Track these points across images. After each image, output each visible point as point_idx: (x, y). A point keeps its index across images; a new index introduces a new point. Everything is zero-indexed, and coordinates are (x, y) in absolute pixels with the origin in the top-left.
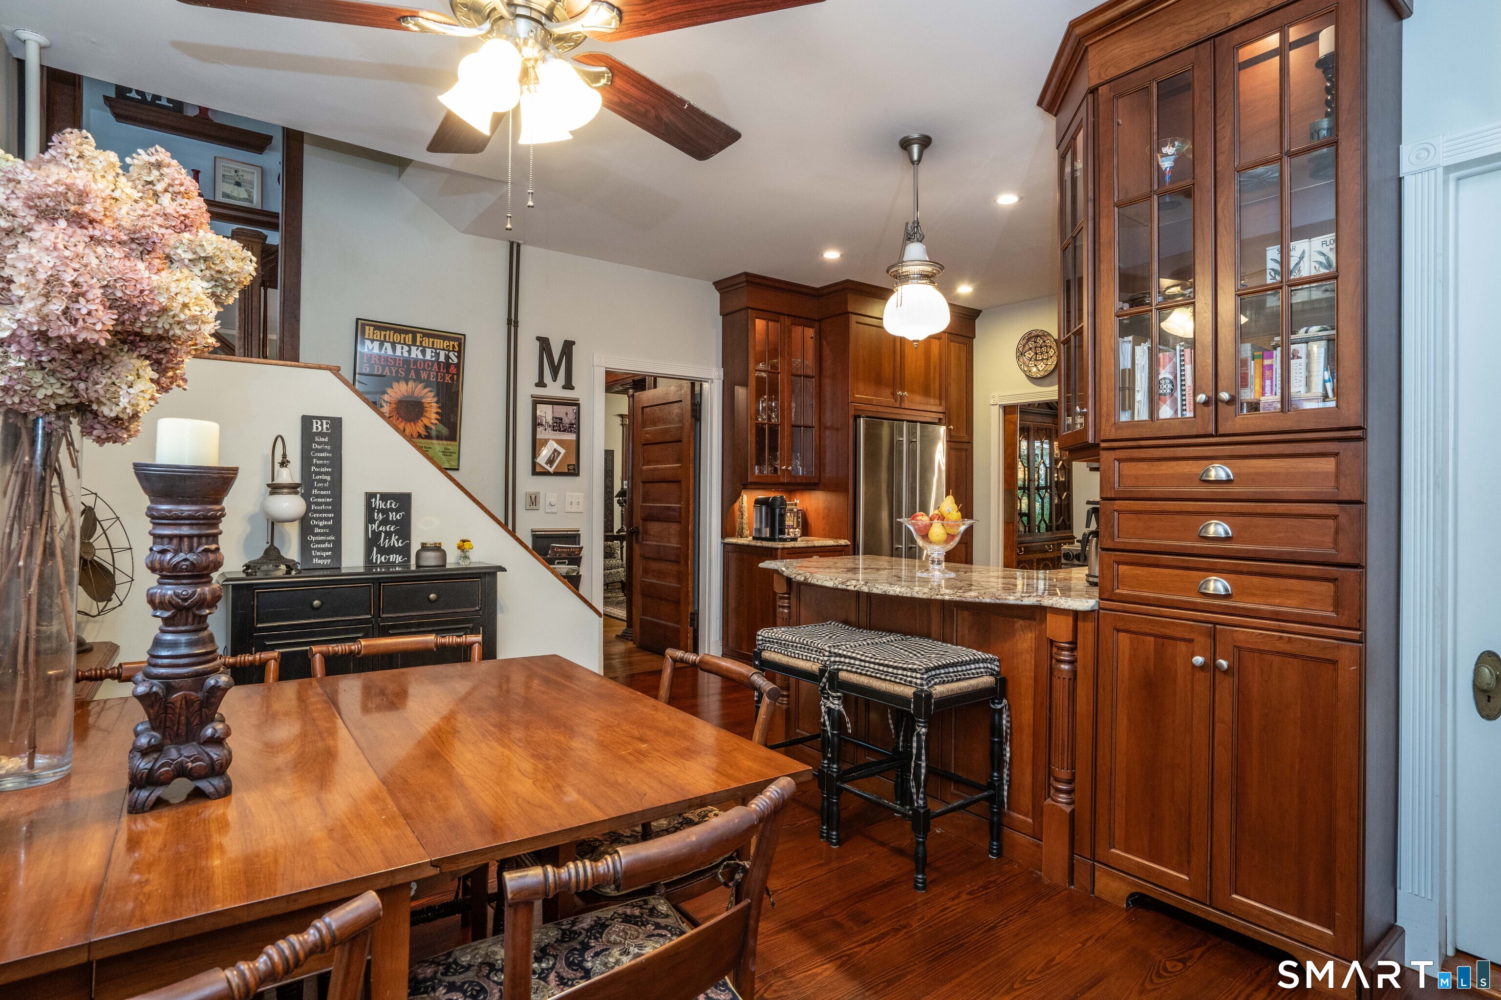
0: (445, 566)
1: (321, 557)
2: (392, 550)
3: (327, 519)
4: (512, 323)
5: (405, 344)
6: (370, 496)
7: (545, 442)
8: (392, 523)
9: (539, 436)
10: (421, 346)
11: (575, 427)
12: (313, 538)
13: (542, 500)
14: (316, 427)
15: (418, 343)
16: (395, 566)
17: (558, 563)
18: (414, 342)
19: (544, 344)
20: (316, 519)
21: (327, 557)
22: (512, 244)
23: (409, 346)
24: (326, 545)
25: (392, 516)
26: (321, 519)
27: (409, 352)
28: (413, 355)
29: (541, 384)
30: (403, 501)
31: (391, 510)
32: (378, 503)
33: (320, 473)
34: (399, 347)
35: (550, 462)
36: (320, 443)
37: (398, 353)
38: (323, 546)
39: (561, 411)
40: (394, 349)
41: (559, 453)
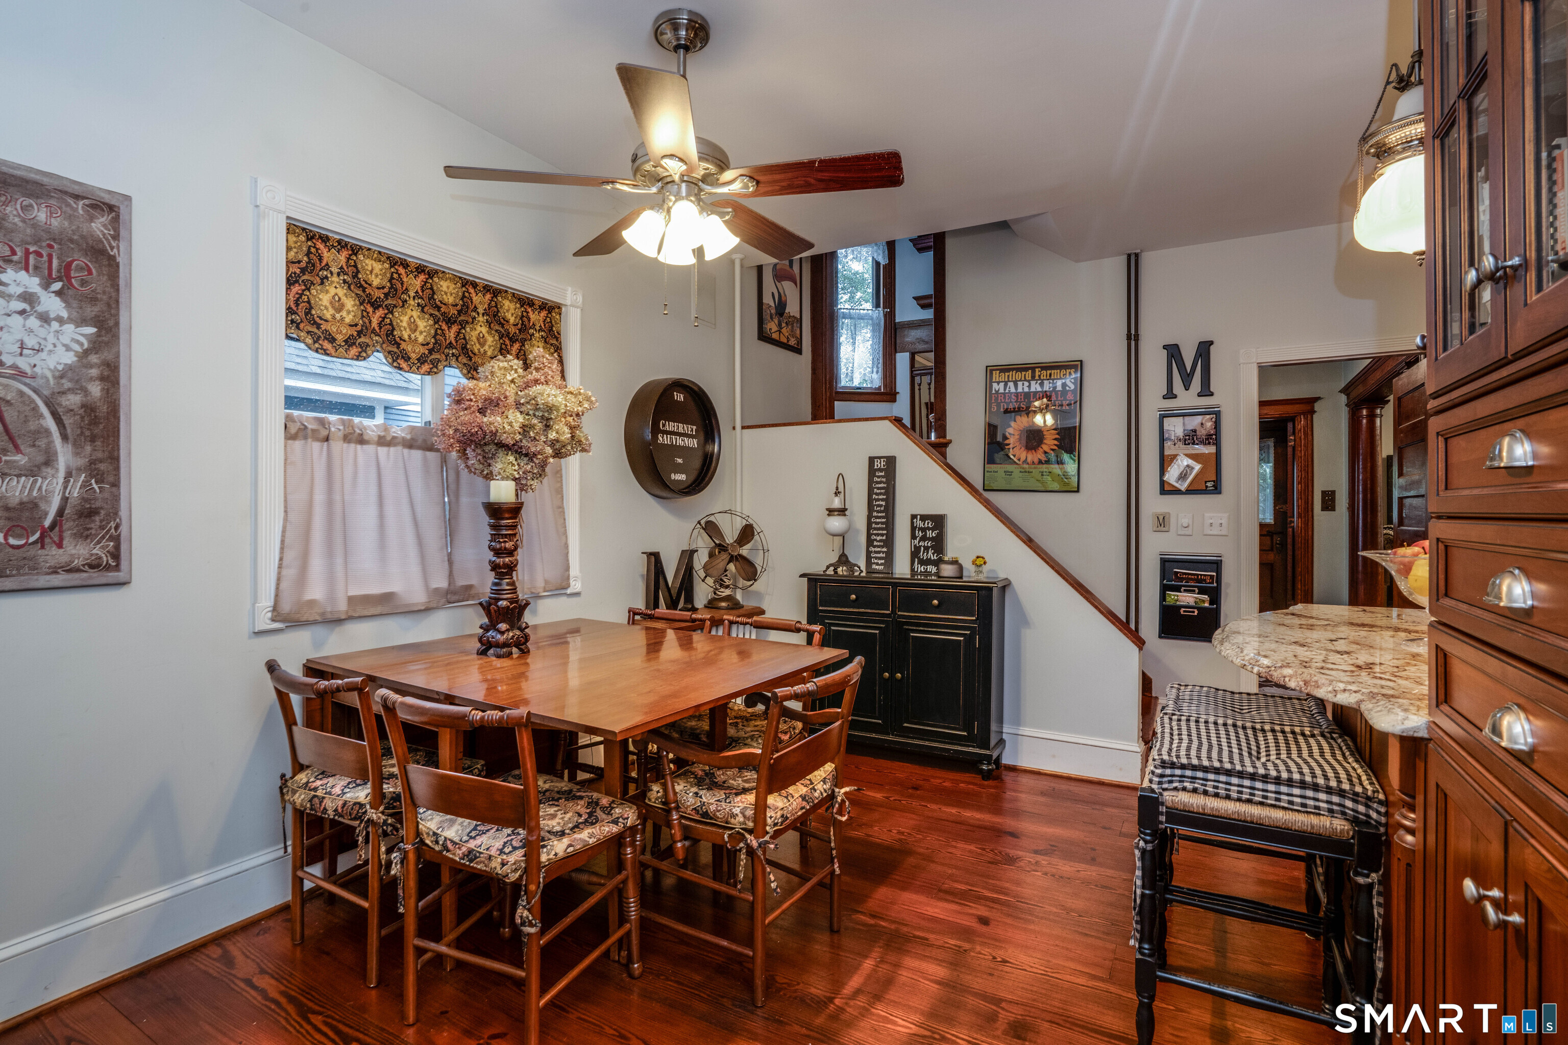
0: (961, 577)
1: (877, 564)
2: (928, 562)
3: (882, 535)
4: (1133, 337)
5: (1025, 380)
6: (914, 517)
7: (1174, 457)
8: (929, 539)
9: (1167, 453)
10: (1040, 379)
11: (1214, 438)
12: (873, 549)
13: (1173, 521)
14: (878, 464)
15: (1037, 378)
16: (931, 575)
17: (1185, 591)
18: (1033, 378)
19: (1173, 352)
20: (876, 535)
21: (881, 564)
22: (1129, 256)
23: (1029, 381)
24: (881, 555)
25: (930, 534)
26: (878, 535)
27: (1029, 386)
28: (1033, 389)
29: (1170, 395)
30: (939, 521)
31: (929, 529)
32: (919, 523)
33: (878, 500)
34: (1020, 384)
35: (1182, 477)
36: (879, 477)
37: (1020, 390)
38: (878, 555)
39: (1194, 422)
40: (1016, 386)
41: (1193, 468)
